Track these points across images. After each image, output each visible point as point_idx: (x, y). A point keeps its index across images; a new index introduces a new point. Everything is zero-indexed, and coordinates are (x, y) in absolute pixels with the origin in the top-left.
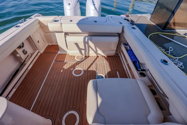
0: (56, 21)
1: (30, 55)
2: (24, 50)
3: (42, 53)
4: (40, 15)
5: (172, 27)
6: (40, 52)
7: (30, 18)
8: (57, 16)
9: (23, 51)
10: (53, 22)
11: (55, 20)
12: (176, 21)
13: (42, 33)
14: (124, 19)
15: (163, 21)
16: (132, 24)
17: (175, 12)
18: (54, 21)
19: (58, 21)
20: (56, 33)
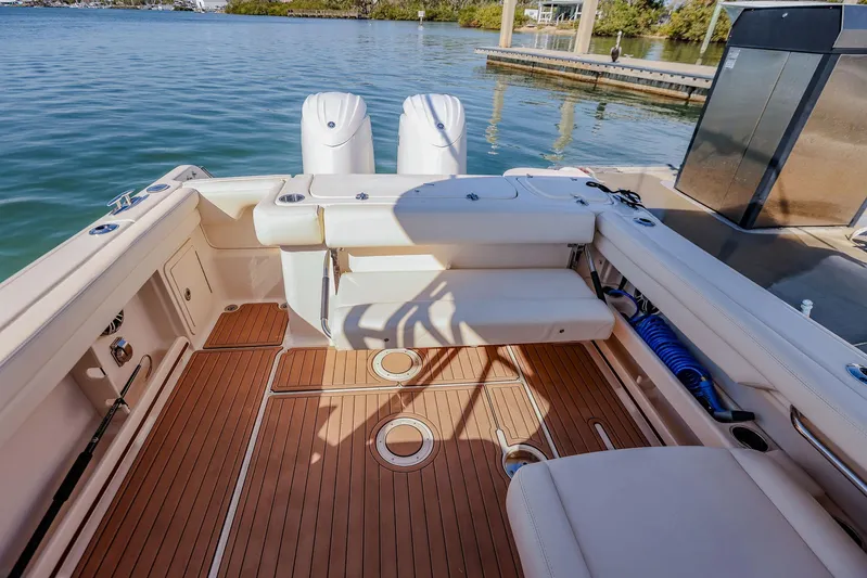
0: (290, 199)
1: (145, 363)
2: (119, 339)
3: (199, 352)
4: (198, 170)
5: (778, 217)
6: (192, 348)
8: (287, 177)
9: (115, 350)
10: (279, 203)
11: (285, 192)
13: (207, 254)
14: (588, 184)
16: (628, 203)
17: (781, 161)
18: (282, 199)
19: (300, 198)
20: (286, 257)
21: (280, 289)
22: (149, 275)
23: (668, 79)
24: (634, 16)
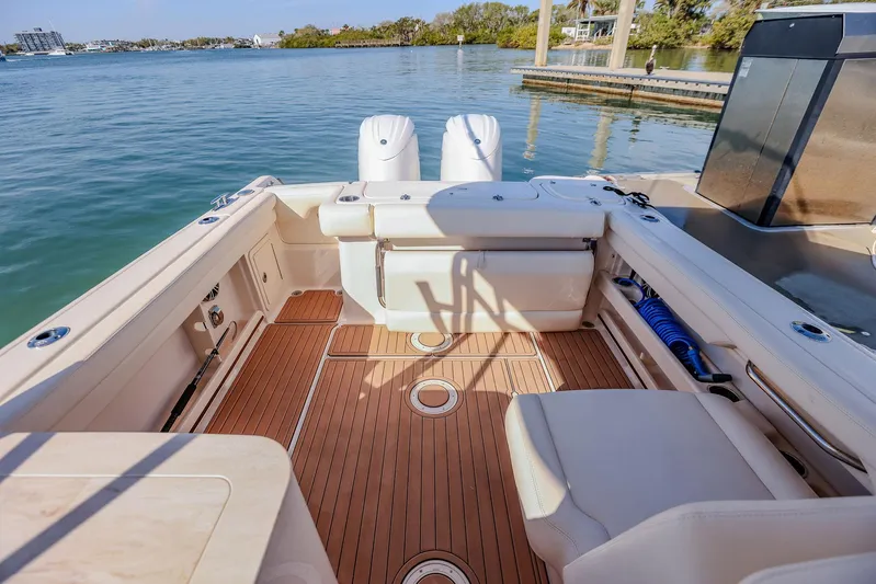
0: (347, 199)
1: (232, 327)
2: (215, 306)
3: (272, 325)
4: (274, 179)
5: (798, 216)
6: (266, 321)
7: (246, 192)
8: (346, 184)
9: (213, 314)
10: (338, 202)
11: (344, 194)
12: (808, 196)
13: (280, 247)
14: (605, 188)
15: (754, 195)
16: (639, 204)
17: (795, 158)
18: (342, 199)
19: (355, 199)
20: (343, 246)
21: (337, 278)
22: (236, 259)
23: (703, 88)
24: (674, 27)
